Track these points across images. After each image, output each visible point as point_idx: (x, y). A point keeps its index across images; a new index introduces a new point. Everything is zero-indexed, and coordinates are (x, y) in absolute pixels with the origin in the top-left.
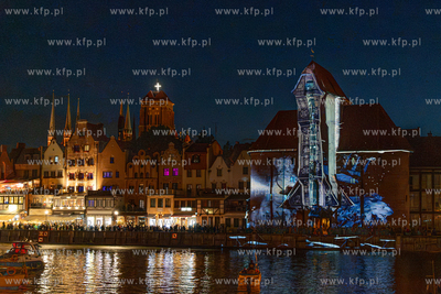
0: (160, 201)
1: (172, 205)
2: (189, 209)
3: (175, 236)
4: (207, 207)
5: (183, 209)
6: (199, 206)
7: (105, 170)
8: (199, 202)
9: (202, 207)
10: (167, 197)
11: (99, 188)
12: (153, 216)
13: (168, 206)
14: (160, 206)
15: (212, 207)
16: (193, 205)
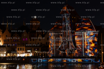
0: (21, 49)
1: (25, 50)
2: (30, 51)
3: (24, 59)
4: (36, 50)
5: (28, 51)
6: (33, 50)
7: (4, 39)
8: (33, 49)
9: (34, 51)
10: (23, 47)
11: (2, 45)
12: (19, 53)
13: (23, 50)
14: (21, 50)
15: (37, 50)
16: (31, 50)
